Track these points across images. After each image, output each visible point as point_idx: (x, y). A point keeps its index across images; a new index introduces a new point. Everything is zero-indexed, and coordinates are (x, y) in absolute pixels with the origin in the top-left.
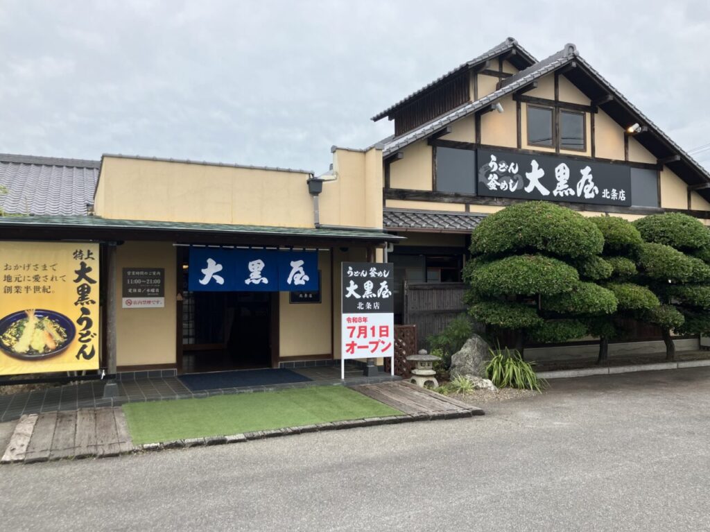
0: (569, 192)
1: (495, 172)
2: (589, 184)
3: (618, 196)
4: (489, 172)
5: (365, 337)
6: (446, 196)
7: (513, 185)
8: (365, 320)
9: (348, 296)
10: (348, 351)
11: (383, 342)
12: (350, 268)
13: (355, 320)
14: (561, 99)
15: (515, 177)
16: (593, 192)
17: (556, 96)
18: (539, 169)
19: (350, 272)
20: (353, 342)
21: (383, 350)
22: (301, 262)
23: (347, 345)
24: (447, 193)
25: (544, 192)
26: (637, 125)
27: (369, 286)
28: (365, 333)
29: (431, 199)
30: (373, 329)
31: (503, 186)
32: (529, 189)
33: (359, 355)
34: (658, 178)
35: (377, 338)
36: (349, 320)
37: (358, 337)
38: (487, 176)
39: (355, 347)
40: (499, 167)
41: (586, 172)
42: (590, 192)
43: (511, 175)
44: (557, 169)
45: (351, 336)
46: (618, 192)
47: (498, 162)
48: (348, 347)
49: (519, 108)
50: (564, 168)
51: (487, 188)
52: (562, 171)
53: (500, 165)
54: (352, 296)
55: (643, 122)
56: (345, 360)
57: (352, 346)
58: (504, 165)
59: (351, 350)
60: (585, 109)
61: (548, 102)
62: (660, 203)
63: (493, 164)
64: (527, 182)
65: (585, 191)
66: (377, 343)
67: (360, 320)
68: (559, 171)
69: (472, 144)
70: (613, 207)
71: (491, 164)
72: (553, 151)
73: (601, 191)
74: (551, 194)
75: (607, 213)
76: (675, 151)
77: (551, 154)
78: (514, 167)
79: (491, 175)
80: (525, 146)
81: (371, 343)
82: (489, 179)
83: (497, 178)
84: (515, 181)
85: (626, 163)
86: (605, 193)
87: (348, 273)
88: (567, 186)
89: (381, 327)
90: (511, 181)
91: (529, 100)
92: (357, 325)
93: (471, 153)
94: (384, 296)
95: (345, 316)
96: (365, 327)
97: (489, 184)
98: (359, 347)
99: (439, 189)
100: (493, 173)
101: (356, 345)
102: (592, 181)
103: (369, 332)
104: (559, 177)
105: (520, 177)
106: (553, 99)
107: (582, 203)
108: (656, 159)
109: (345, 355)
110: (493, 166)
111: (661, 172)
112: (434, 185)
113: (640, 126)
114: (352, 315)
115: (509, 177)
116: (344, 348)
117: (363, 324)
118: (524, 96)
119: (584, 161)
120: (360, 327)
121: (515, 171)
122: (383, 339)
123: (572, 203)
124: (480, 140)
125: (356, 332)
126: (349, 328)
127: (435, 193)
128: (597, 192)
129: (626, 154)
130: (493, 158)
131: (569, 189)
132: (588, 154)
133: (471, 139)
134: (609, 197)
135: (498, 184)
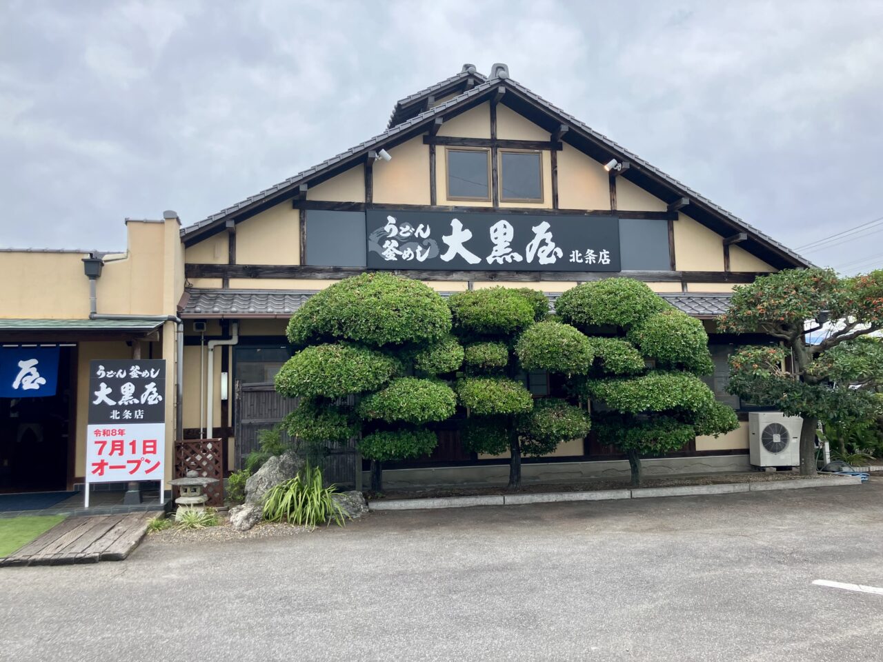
0: (512, 257)
1: (393, 238)
2: (547, 244)
3: (597, 259)
4: (384, 238)
5: (121, 454)
6: (320, 271)
7: (422, 253)
8: (121, 432)
9: (96, 402)
10: (94, 472)
11: (148, 461)
12: (101, 367)
13: (105, 433)
14: (500, 137)
15: (425, 243)
16: (553, 256)
17: (493, 134)
18: (463, 230)
19: (101, 372)
20: (102, 461)
21: (147, 472)
22: (35, 362)
23: (94, 464)
24: (322, 268)
25: (473, 259)
26: (613, 162)
27: (128, 390)
28: (122, 449)
29: (297, 275)
30: (133, 444)
31: (407, 254)
32: (447, 257)
33: (110, 476)
34: (671, 229)
35: (139, 455)
36: (97, 432)
37: (111, 454)
38: (381, 242)
39: (106, 468)
40: (400, 230)
41: (542, 230)
42: (549, 256)
43: (420, 240)
44: (492, 229)
45: (100, 453)
46: (597, 253)
47: (398, 225)
48: (96, 467)
49: (432, 153)
50: (505, 227)
51: (382, 259)
52: (501, 230)
53: (401, 228)
54: (103, 402)
55: (621, 157)
56: (91, 485)
57: (101, 465)
58: (408, 228)
59: (99, 471)
60: (541, 145)
61: (482, 142)
62: (673, 265)
63: (391, 226)
64: (444, 248)
65: (539, 255)
66: (139, 462)
67: (114, 432)
68: (496, 230)
69: (360, 204)
70: (590, 274)
71: (387, 228)
72: (490, 205)
73: (567, 254)
74: (484, 261)
75: (579, 282)
76: (680, 193)
77: (486, 209)
78: (424, 230)
79: (387, 242)
80: (442, 200)
81: (129, 462)
82: (385, 246)
83: (397, 245)
84: (425, 248)
85: (613, 213)
86: (575, 256)
87: (99, 373)
88: (510, 250)
89: (145, 442)
90: (420, 248)
91: (447, 141)
92: (109, 439)
93: (360, 216)
94: (151, 402)
95: (92, 428)
96: (122, 442)
97: (384, 254)
98: (111, 467)
99: (310, 262)
100: (390, 239)
101: (107, 464)
102: (552, 240)
103: (127, 448)
104: (496, 238)
105: (433, 242)
106: (489, 137)
107: (536, 271)
108: (666, 205)
109: (91, 478)
110: (391, 230)
111: (675, 223)
112: (303, 257)
113: (619, 161)
114: (101, 427)
115: (416, 243)
116: (90, 468)
117: (118, 437)
118: (438, 137)
119: (539, 216)
120: (114, 442)
121: (425, 235)
122: (147, 456)
123: (518, 272)
124: (371, 197)
125: (108, 447)
126: (96, 442)
127: (303, 268)
128: (560, 254)
129: (613, 201)
130: (391, 219)
131: (512, 254)
132: (548, 204)
133: (358, 197)
134: (581, 261)
135: (399, 253)
